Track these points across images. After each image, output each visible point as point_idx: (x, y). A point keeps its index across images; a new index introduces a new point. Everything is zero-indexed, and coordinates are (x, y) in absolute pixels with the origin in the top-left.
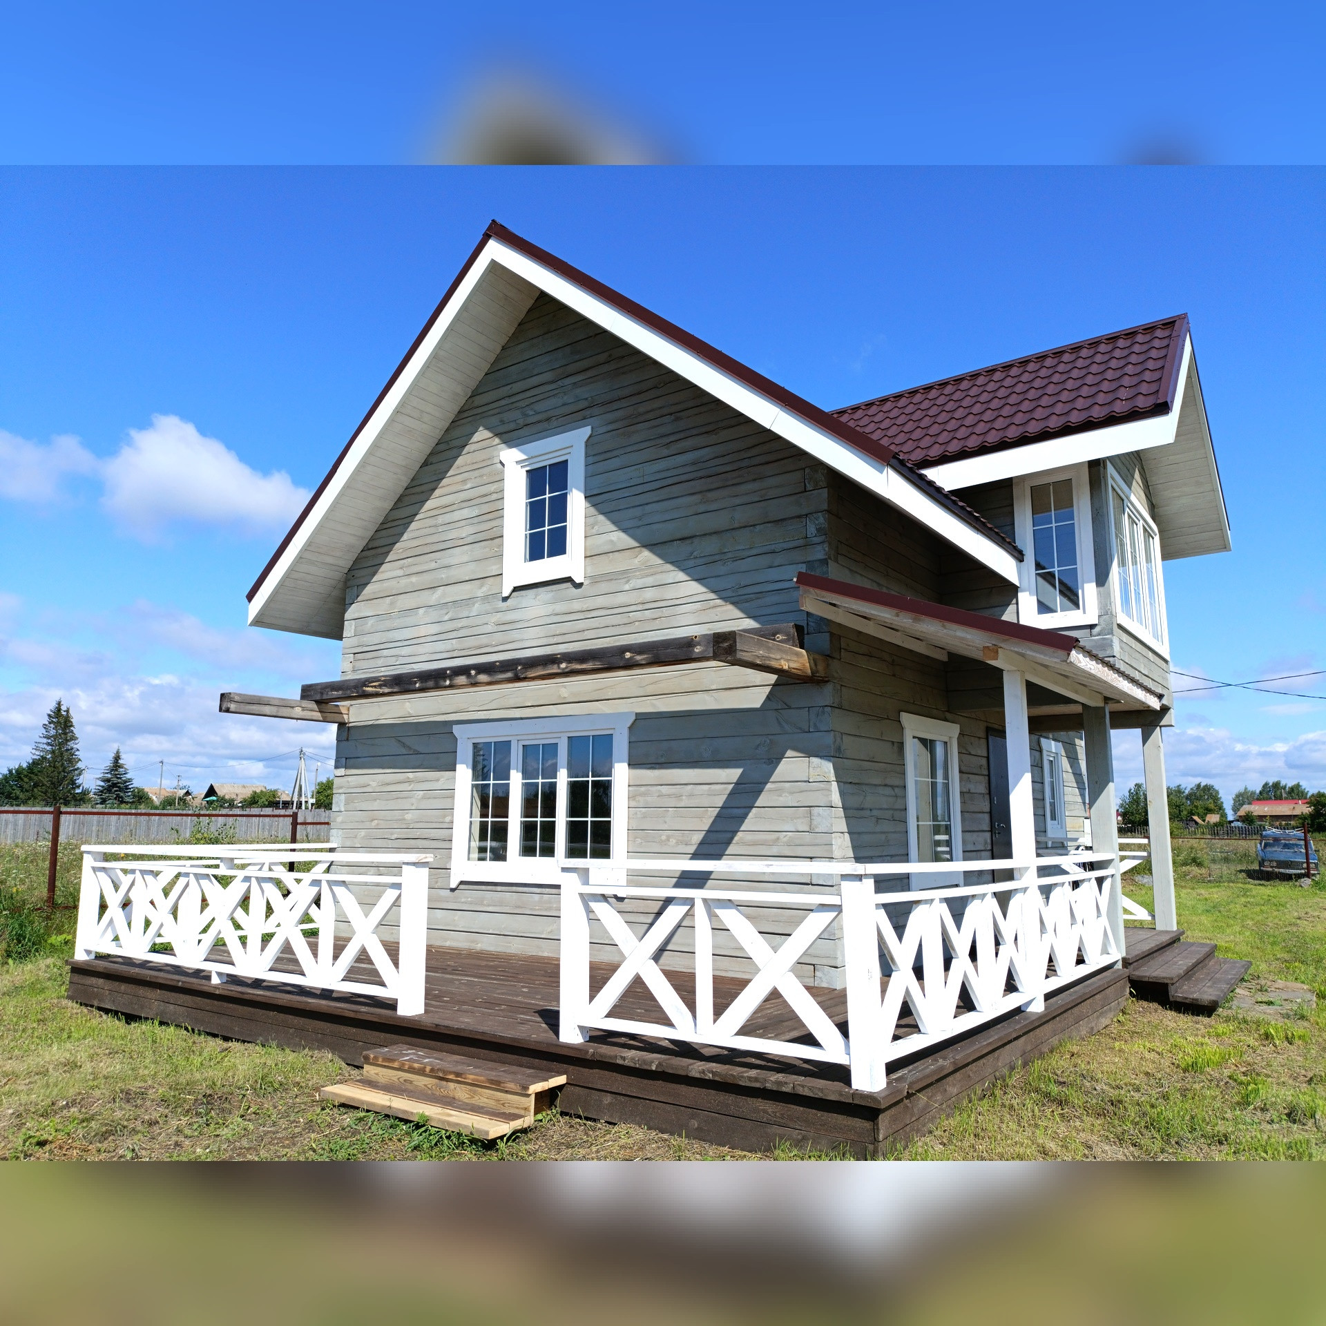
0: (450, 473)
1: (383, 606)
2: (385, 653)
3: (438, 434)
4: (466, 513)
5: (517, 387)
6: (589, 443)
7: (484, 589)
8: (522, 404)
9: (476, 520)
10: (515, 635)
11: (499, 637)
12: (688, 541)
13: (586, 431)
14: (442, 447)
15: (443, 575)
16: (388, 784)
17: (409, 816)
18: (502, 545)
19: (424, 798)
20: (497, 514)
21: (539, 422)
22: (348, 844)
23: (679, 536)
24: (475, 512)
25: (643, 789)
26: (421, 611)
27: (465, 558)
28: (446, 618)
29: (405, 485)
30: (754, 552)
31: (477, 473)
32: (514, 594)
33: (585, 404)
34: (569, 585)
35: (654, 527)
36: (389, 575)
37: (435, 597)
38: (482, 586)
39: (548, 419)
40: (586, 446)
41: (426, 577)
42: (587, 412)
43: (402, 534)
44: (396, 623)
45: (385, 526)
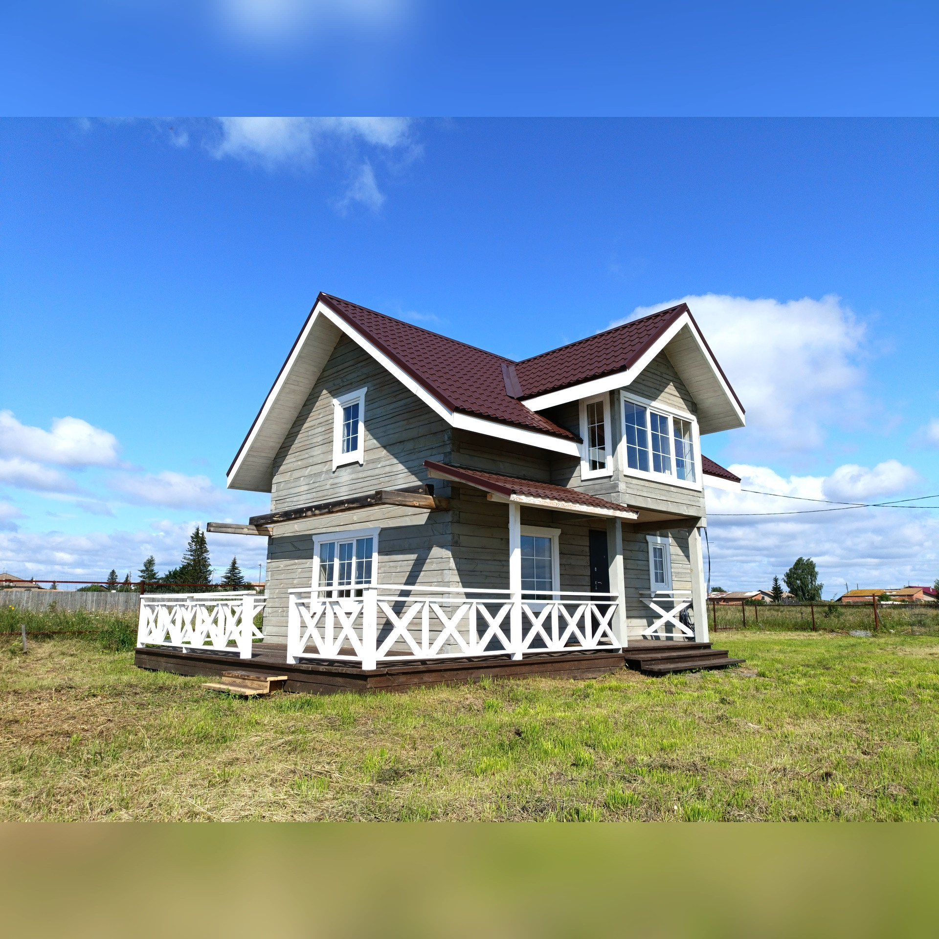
0: (313, 410)
1: (287, 477)
2: (288, 500)
3: (308, 391)
4: (320, 430)
5: (340, 367)
6: (367, 395)
7: (326, 467)
8: (342, 376)
9: (323, 433)
10: (337, 490)
11: (331, 491)
12: (402, 443)
13: (365, 390)
14: (311, 397)
15: (311, 461)
16: (288, 566)
17: (295, 582)
18: (332, 446)
19: (301, 572)
20: (331, 430)
21: (348, 385)
22: (271, 597)
23: (399, 441)
24: (323, 429)
25: (383, 564)
26: (302, 479)
27: (319, 452)
28: (312, 482)
29: (296, 416)
30: (426, 448)
31: (324, 410)
32: (338, 470)
33: (364, 376)
34: (358, 465)
35: (390, 436)
36: (290, 461)
37: (307, 472)
38: (325, 466)
39: (351, 384)
40: (366, 396)
41: (304, 462)
42: (366, 380)
43: (295, 441)
44: (292, 485)
45: (289, 436)
